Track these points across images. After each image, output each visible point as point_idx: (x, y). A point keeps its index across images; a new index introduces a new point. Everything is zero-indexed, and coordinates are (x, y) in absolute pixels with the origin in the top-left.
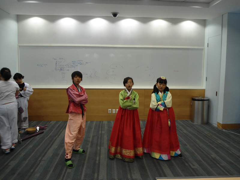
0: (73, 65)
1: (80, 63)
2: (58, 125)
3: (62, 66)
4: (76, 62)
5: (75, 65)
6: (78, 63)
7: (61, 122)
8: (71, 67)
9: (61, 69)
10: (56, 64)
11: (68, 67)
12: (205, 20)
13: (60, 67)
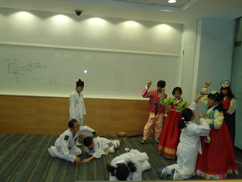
0: (29, 68)
1: (38, 67)
2: (8, 138)
3: (16, 69)
4: (33, 65)
5: (32, 68)
6: (35, 66)
7: (13, 134)
8: (27, 70)
9: (15, 73)
10: (9, 65)
11: (23, 70)
12: (182, 25)
13: (14, 69)
